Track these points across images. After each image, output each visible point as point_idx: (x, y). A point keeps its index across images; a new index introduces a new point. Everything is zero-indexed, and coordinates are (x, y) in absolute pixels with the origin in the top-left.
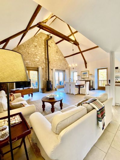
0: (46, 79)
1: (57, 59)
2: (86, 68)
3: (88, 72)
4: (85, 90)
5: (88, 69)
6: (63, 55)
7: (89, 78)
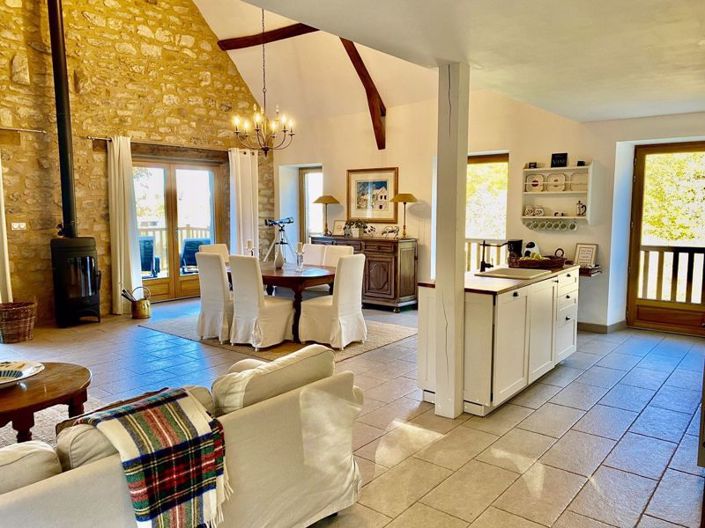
0: (46, 223)
1: (150, 59)
2: (381, 145)
3: (389, 177)
4: (332, 315)
5: (391, 156)
6: (203, 23)
7: (395, 221)
